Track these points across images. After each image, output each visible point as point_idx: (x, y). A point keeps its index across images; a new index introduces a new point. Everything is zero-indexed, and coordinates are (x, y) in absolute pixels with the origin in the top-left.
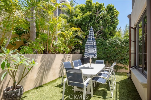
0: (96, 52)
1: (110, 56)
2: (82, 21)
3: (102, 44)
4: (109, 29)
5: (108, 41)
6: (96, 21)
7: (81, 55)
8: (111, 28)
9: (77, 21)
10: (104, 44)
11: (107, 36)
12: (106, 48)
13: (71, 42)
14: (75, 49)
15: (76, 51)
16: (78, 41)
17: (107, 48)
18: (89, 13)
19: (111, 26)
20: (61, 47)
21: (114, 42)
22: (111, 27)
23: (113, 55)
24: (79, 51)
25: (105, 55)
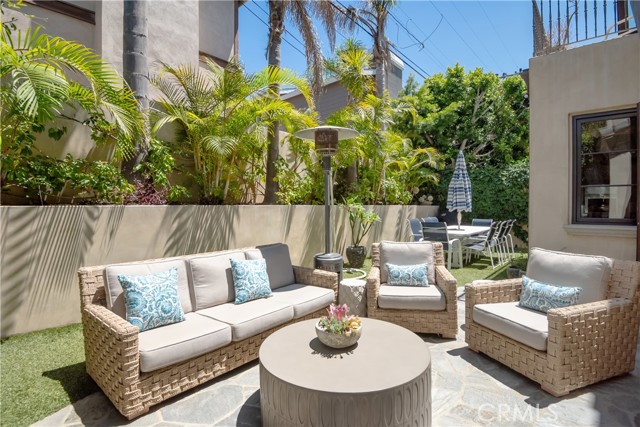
0: (470, 200)
1: (511, 209)
2: (437, 126)
3: (490, 180)
4: (509, 140)
5: (505, 173)
6: (474, 120)
7: (436, 208)
8: (514, 139)
9: (424, 127)
10: (496, 180)
11: (503, 159)
12: (500, 191)
13: (411, 178)
14: (421, 194)
15: (422, 199)
16: (429, 176)
17: (503, 190)
18: (455, 106)
19: (516, 131)
20: (394, 191)
21: (520, 176)
22: (514, 135)
23: (518, 207)
24: (431, 198)
25: (499, 207)
